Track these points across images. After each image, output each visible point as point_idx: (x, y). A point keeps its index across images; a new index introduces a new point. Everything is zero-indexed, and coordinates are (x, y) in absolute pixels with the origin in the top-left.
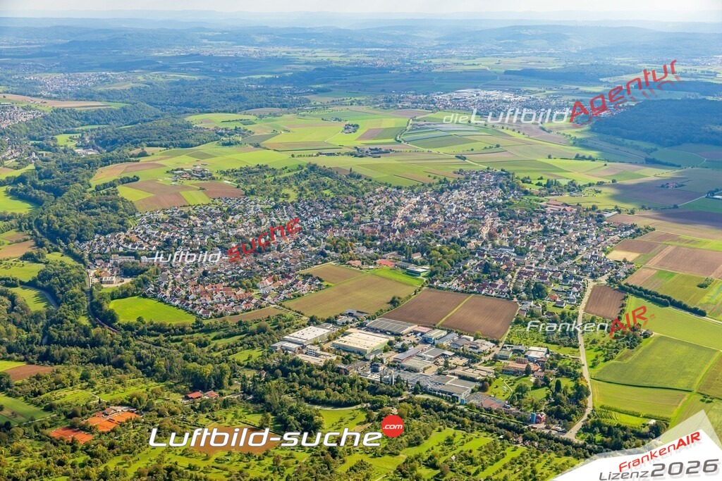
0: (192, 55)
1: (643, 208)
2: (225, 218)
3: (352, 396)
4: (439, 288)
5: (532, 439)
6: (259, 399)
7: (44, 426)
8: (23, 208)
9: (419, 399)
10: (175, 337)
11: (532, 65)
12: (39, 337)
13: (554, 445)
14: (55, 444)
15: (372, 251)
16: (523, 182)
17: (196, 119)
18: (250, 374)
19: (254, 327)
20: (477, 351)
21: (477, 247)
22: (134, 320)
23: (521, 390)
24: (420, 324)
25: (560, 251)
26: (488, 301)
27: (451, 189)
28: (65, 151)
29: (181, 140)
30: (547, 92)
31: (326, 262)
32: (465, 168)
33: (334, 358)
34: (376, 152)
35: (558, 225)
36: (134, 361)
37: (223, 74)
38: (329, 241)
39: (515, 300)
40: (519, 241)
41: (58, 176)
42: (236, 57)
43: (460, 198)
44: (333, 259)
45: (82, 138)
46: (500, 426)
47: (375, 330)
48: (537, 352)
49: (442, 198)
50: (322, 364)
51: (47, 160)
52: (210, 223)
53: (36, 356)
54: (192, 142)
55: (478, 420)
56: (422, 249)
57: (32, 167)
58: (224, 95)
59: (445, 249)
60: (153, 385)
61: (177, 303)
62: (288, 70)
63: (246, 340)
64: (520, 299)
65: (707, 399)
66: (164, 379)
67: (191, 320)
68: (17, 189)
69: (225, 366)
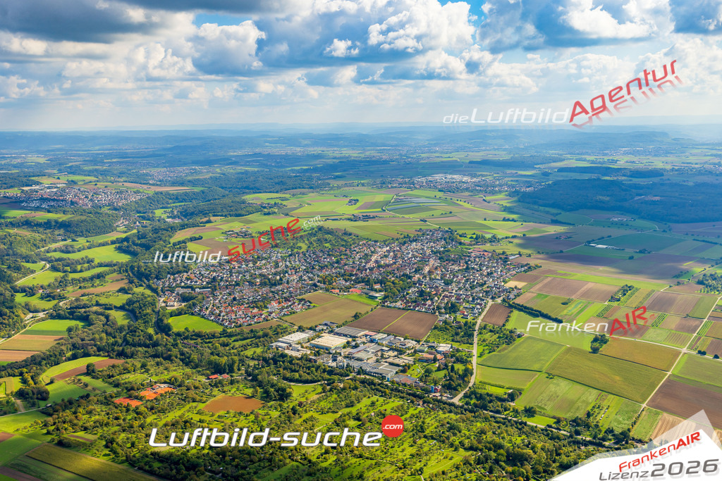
0: (255, 154)
1: (539, 252)
2: (254, 263)
3: (316, 376)
4: (388, 307)
5: (429, 402)
6: (255, 379)
7: (112, 397)
8: (124, 258)
9: (359, 378)
10: (208, 340)
11: (490, 157)
12: (120, 341)
13: (442, 406)
14: (116, 407)
15: (348, 283)
16: (461, 236)
17: (249, 198)
18: (252, 363)
19: (261, 333)
20: (404, 347)
21: (419, 279)
22: (183, 330)
23: (428, 372)
24: (370, 330)
25: (474, 282)
26: (419, 315)
27: (411, 242)
28: (159, 221)
29: (237, 211)
30: (495, 175)
31: (316, 290)
32: (423, 228)
33: (309, 352)
34: (366, 218)
35: (476, 265)
36: (179, 356)
37: (275, 166)
38: (321, 277)
39: (437, 314)
40: (448, 276)
41: (150, 237)
42: (287, 155)
43: (416, 247)
44: (321, 289)
45: (172, 212)
46: (410, 394)
47: (339, 334)
49: (404, 248)
50: (300, 356)
51: (146, 227)
52: (244, 266)
53: (115, 353)
54: (244, 213)
55: (396, 390)
56: (381, 282)
57: (135, 231)
58: (272, 181)
59: (397, 281)
60: (188, 370)
61: (212, 318)
62: (319, 163)
63: (254, 342)
64: (439, 313)
65: (550, 376)
66: (196, 366)
67: (220, 329)
68: (123, 246)
69: (236, 358)
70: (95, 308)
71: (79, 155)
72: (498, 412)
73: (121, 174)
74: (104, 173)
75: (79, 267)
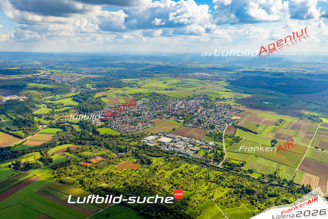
0: (123, 63)
1: (242, 105)
3: (161, 154)
4: (186, 126)
5: (209, 166)
6: (136, 155)
7: (79, 161)
8: (76, 104)
9: (179, 155)
10: (115, 138)
11: (215, 66)
12: (79, 138)
13: (215, 168)
14: (81, 166)
15: (168, 116)
16: (210, 98)
17: (123, 80)
18: (134, 148)
19: (136, 136)
20: (195, 143)
21: (197, 115)
22: (104, 134)
23: (207, 153)
24: (180, 135)
25: (219, 116)
26: (199, 130)
27: (191, 99)
28: (88, 88)
29: (119, 86)
30: (219, 73)
31: (156, 119)
32: (195, 94)
33: (157, 144)
34: (171, 89)
35: (219, 109)
36: (104, 145)
37: (131, 68)
38: (157, 113)
39: (206, 129)
40: (208, 114)
41: (86, 95)
42: (135, 63)
43: (193, 102)
44: (158, 118)
45: (93, 85)
46: (201, 163)
47: (168, 137)
48: (211, 143)
49: (188, 102)
50: (154, 146)
51: (83, 91)
53: (78, 143)
54: (122, 86)
55: (195, 161)
56: (182, 116)
57: (79, 92)
58: (131, 74)
59: (188, 115)
60: (108, 151)
61: (116, 129)
62: (149, 67)
63: (134, 139)
64: (208, 129)
65: (257, 156)
66: (111, 149)
67: (119, 134)
68: (75, 98)
69: (128, 146)
70: (66, 124)
71: (54, 62)
72: (238, 171)
73: (71, 70)
74: (64, 69)
75: (58, 107)
